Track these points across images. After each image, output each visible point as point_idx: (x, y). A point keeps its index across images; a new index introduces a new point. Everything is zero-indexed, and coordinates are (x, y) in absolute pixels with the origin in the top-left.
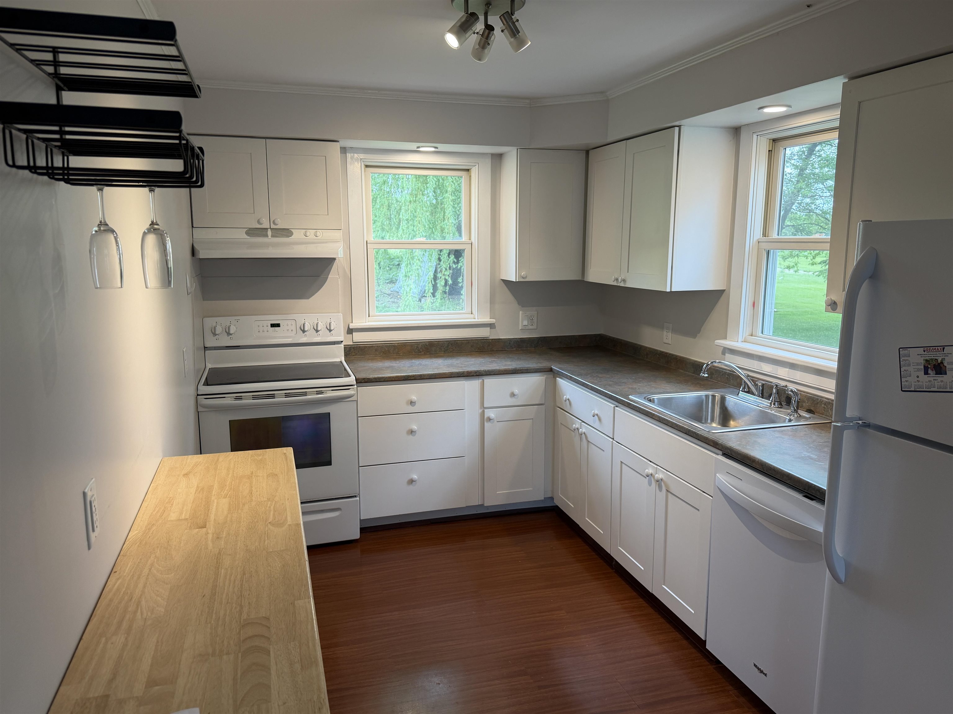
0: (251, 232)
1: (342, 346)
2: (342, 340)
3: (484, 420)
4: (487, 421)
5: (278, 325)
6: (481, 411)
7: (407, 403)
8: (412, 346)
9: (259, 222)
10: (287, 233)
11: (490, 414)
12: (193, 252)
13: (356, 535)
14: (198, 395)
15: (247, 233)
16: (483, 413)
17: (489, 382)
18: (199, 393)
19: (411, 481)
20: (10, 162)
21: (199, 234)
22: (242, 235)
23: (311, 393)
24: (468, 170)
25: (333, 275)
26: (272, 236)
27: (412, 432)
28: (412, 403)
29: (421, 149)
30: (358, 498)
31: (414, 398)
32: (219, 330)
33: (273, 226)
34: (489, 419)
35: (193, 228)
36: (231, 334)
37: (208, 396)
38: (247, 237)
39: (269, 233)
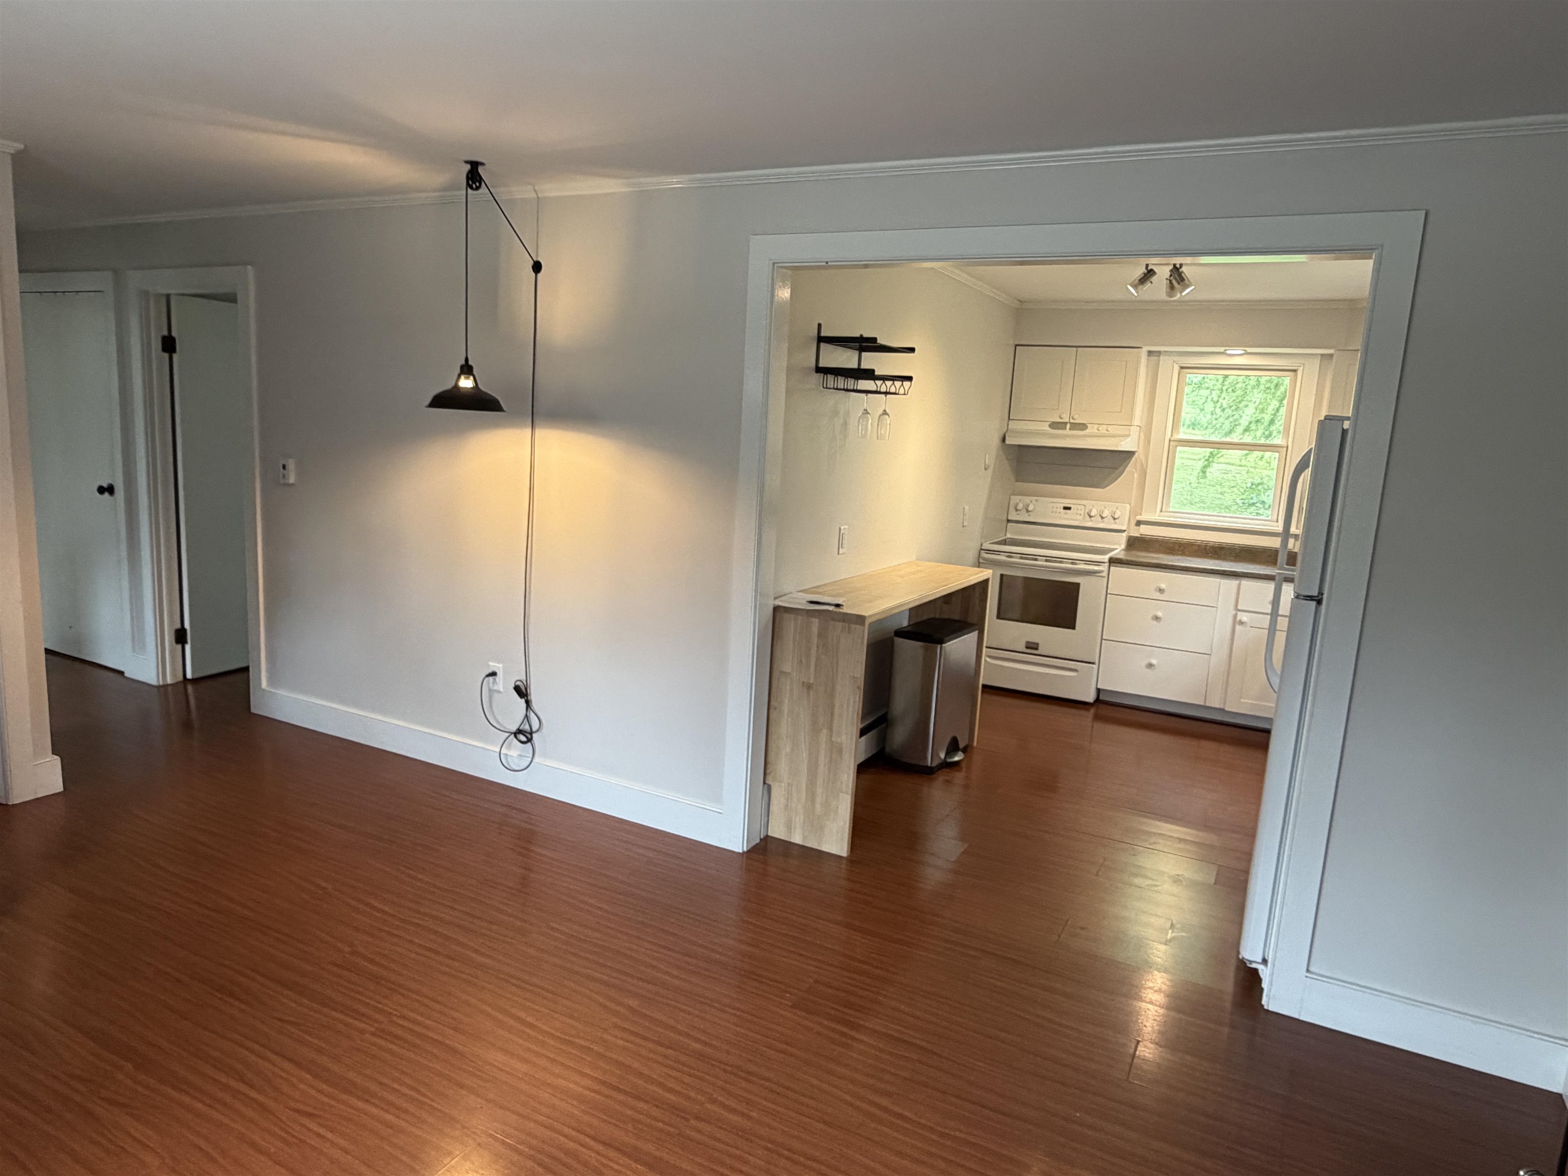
0: (1054, 425)
1: (1124, 535)
2: (1124, 529)
3: (1236, 622)
4: (1239, 624)
5: (1069, 508)
6: (1234, 612)
7: (1156, 590)
8: (1199, 546)
9: (1061, 418)
10: (1083, 426)
11: (1244, 617)
12: (1004, 439)
13: (1090, 697)
14: (982, 549)
15: (1050, 426)
16: (1235, 616)
17: (1246, 583)
18: (983, 548)
19: (1150, 666)
20: (825, 386)
21: (1013, 425)
22: (1046, 427)
23: (1067, 563)
24: (1295, 371)
25: (1131, 468)
26: (1070, 429)
27: (1157, 618)
28: (1161, 591)
29: (1228, 352)
30: (1095, 666)
31: (1163, 586)
32: (1020, 506)
33: (1072, 421)
34: (1241, 623)
35: (1010, 422)
36: (1030, 512)
37: (989, 551)
38: (1049, 429)
39: (1068, 426)
